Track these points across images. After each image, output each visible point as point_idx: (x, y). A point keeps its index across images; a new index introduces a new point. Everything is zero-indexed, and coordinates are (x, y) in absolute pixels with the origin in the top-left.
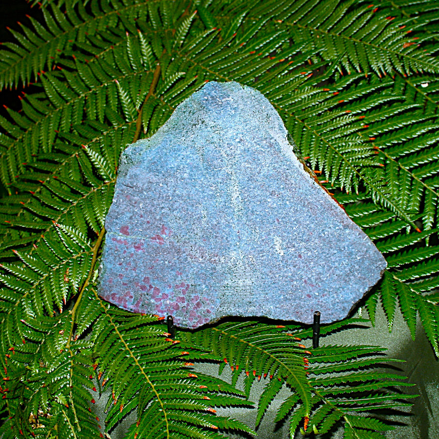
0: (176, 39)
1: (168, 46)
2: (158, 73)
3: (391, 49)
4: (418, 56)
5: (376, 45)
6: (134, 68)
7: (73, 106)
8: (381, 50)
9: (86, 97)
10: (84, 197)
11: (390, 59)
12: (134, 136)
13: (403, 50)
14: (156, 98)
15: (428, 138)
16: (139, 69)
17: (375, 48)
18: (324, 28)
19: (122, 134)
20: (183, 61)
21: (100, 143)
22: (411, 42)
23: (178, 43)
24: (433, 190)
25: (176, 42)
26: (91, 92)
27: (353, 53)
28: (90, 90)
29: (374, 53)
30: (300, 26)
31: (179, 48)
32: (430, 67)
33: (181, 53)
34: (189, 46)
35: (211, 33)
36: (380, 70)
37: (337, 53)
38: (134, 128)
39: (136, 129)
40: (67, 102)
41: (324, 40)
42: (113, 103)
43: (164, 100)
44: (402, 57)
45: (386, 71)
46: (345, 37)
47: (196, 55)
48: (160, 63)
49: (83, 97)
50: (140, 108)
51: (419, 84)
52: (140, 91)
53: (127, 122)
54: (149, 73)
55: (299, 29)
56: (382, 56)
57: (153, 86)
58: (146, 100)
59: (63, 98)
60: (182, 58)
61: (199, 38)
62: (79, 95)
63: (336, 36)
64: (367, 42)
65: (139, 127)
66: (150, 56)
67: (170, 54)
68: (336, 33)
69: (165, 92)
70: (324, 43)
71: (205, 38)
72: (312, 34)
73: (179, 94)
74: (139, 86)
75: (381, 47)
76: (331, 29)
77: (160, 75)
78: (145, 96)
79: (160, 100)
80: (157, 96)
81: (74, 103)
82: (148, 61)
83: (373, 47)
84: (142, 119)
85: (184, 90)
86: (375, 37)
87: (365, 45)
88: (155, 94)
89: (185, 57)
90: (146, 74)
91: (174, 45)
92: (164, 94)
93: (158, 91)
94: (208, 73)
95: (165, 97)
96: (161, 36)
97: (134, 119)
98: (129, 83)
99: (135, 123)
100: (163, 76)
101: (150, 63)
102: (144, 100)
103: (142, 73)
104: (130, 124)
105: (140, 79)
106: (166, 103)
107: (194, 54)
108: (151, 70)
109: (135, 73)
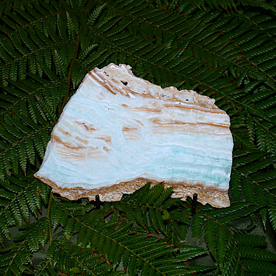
2: (78, 43)
6: (62, 38)
7: (18, 63)
9: (27, 57)
10: (35, 133)
12: (67, 90)
14: (79, 62)
19: (58, 88)
20: (95, 35)
21: (42, 92)
23: (91, 23)
26: (31, 53)
28: (30, 52)
30: (171, 33)
31: (91, 26)
33: (93, 30)
35: (114, 18)
38: (66, 84)
40: (13, 59)
42: (49, 63)
43: (85, 64)
47: (104, 32)
48: (79, 36)
49: (25, 57)
52: (67, 56)
53: (60, 79)
54: (72, 43)
57: (76, 53)
58: (72, 64)
59: (10, 56)
60: (94, 33)
62: (22, 55)
66: (73, 31)
67: (86, 30)
71: (110, 21)
73: (94, 61)
74: (67, 53)
77: (80, 45)
78: (71, 60)
79: (82, 64)
80: (79, 60)
81: (19, 60)
82: (71, 34)
85: (98, 58)
88: (78, 60)
89: (96, 33)
90: (70, 43)
91: (88, 24)
92: (84, 59)
93: (80, 57)
94: (114, 47)
95: (85, 62)
96: (78, 15)
97: (65, 77)
98: (59, 49)
99: (66, 80)
100: (82, 46)
101: (73, 35)
102: (70, 63)
103: (67, 42)
104: (63, 80)
105: (67, 47)
106: (86, 66)
107: (102, 32)
108: (74, 40)
109: (62, 42)
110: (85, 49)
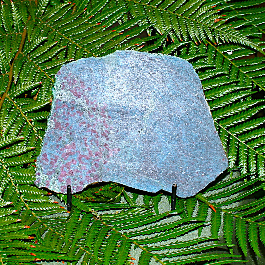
0: (38, 9)
1: (32, 14)
2: (24, 36)
3: (205, 23)
4: (225, 29)
5: (194, 19)
6: (6, 30)
8: (198, 23)
11: (204, 30)
12: (7, 85)
13: (214, 24)
14: (24, 56)
15: (231, 96)
16: (10, 31)
17: (193, 22)
18: (154, 4)
20: (44, 26)
22: (221, 18)
23: (40, 12)
24: (235, 136)
25: (38, 11)
27: (176, 25)
29: (192, 26)
30: (135, 2)
31: (41, 15)
32: (234, 38)
33: (42, 20)
34: (49, 15)
35: (66, 6)
36: (196, 39)
37: (164, 24)
38: (7, 79)
39: (9, 80)
41: (154, 14)
43: (30, 58)
44: (214, 29)
45: (201, 40)
46: (170, 12)
48: (26, 27)
50: (11, 62)
51: (226, 52)
52: (11, 49)
53: (1, 74)
54: (18, 35)
55: (135, 4)
56: (198, 28)
57: (21, 45)
58: (16, 57)
60: (43, 24)
61: (57, 9)
63: (163, 11)
64: (187, 16)
65: (11, 79)
66: (19, 22)
67: (34, 20)
68: (163, 8)
69: (31, 52)
70: (154, 16)
71: (62, 9)
72: (145, 9)
73: (42, 55)
74: (11, 45)
75: (198, 21)
76: (159, 5)
77: (26, 37)
78: (15, 54)
79: (27, 58)
80: (25, 54)
82: (17, 25)
83: (192, 21)
84: (13, 73)
85: (46, 52)
86: (193, 13)
87: (185, 19)
88: (23, 53)
89: (46, 23)
90: (16, 35)
91: (37, 14)
92: (30, 53)
93: (26, 50)
94: (63, 39)
95: (31, 55)
96: (27, 5)
97: (7, 72)
98: (2, 42)
99: (8, 75)
100: (29, 38)
101: (19, 26)
102: (14, 57)
103: (12, 34)
104: (4, 75)
105: (11, 39)
106: (32, 60)
107: (53, 22)
108: (19, 32)
109: (7, 34)
110: (32, 42)
